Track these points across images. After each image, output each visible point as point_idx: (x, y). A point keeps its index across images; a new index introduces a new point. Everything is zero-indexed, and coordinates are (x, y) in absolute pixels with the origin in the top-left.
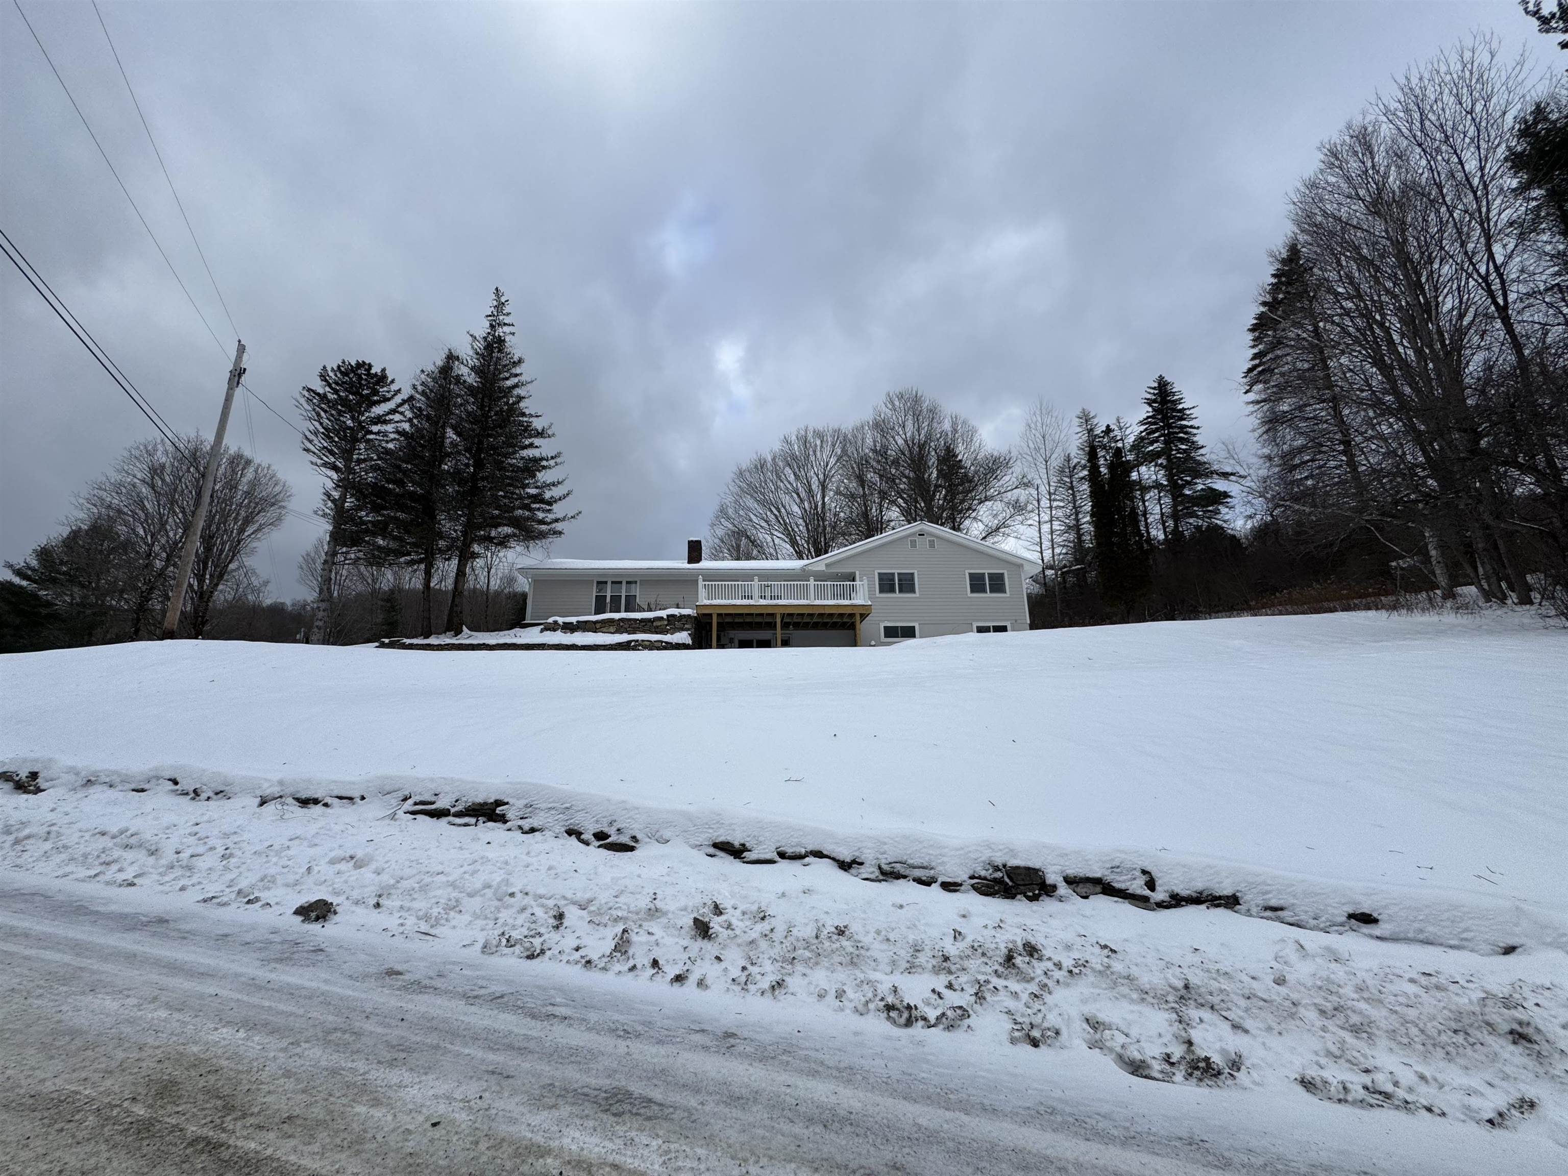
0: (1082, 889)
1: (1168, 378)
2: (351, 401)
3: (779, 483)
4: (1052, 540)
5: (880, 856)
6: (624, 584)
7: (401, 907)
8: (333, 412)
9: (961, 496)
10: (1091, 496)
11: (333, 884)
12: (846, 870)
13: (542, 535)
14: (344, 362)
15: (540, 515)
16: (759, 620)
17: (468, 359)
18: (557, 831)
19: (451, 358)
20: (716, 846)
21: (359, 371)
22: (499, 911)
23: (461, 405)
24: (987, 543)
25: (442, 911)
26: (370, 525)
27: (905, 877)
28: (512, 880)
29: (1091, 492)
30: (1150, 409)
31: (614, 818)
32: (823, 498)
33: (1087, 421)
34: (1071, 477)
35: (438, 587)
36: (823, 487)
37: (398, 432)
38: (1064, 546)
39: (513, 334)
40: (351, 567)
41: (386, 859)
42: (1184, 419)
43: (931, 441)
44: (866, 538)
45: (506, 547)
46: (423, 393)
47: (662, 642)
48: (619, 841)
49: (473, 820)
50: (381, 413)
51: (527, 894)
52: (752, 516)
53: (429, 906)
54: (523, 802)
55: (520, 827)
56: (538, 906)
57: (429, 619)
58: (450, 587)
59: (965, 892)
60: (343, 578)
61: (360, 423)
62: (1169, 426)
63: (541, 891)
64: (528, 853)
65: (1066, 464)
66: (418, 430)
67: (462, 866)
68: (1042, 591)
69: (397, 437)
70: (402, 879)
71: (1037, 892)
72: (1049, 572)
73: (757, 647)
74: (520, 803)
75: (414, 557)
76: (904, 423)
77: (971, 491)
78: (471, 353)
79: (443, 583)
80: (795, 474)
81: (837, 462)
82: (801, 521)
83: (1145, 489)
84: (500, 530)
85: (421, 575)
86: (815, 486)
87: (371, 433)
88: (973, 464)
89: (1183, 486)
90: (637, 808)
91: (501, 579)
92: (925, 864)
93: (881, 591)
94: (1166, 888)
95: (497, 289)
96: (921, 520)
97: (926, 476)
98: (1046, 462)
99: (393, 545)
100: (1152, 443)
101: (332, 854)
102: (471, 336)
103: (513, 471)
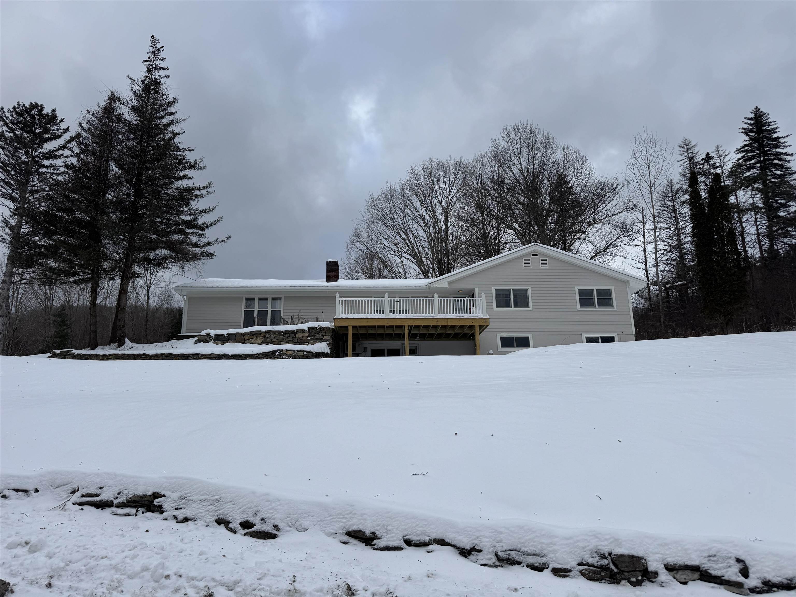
0: (682, 576)
1: (763, 109)
2: (25, 138)
3: (407, 210)
4: (656, 259)
5: (497, 545)
6: (270, 300)
7: (70, 587)
8: (10, 149)
9: (571, 220)
10: (692, 218)
11: (10, 566)
12: (465, 557)
13: (196, 257)
14: (19, 104)
15: (194, 239)
16: (389, 331)
17: (129, 100)
18: (208, 520)
19: (113, 99)
20: (349, 534)
21: (33, 112)
22: (156, 592)
23: (123, 141)
24: (596, 262)
25: (106, 592)
26: (43, 249)
27: (519, 563)
28: (167, 564)
29: (692, 214)
30: (747, 138)
31: (258, 509)
32: (446, 223)
33: (688, 150)
34: (673, 201)
35: (103, 303)
36: (446, 213)
37: (66, 166)
38: (667, 264)
39: (168, 77)
40: (27, 286)
41: (57, 545)
42: (779, 147)
43: (544, 170)
44: (485, 259)
45: (163, 268)
46: (89, 131)
47: (304, 351)
48: (263, 530)
49: (133, 511)
50: (52, 149)
51: (180, 576)
52: (383, 240)
53: (95, 586)
54: (179, 494)
55: (175, 517)
56: (191, 587)
57: (95, 332)
58: (114, 304)
59: (575, 577)
60: (20, 296)
61: (33, 158)
62: (765, 153)
63: (193, 574)
64: (182, 540)
65: (669, 189)
66: (85, 164)
67: (123, 552)
68: (647, 305)
69: (66, 170)
70: (70, 562)
71: (640, 578)
72: (654, 288)
73: (388, 356)
74: (175, 496)
75: (82, 276)
76: (520, 154)
77: (580, 215)
78: (131, 94)
79: (108, 300)
80: (421, 202)
81: (458, 191)
82: (426, 244)
83: (742, 212)
84: (157, 252)
85: (87, 293)
86: (439, 211)
87: (43, 166)
88: (582, 190)
89: (778, 209)
90: (279, 500)
91: (159, 296)
92: (537, 552)
93: (498, 306)
94: (758, 575)
95: (153, 37)
96: (535, 242)
97: (539, 202)
98: (651, 187)
99: (64, 266)
100: (748, 169)
101: (10, 540)
102: (131, 79)
103: (169, 200)
